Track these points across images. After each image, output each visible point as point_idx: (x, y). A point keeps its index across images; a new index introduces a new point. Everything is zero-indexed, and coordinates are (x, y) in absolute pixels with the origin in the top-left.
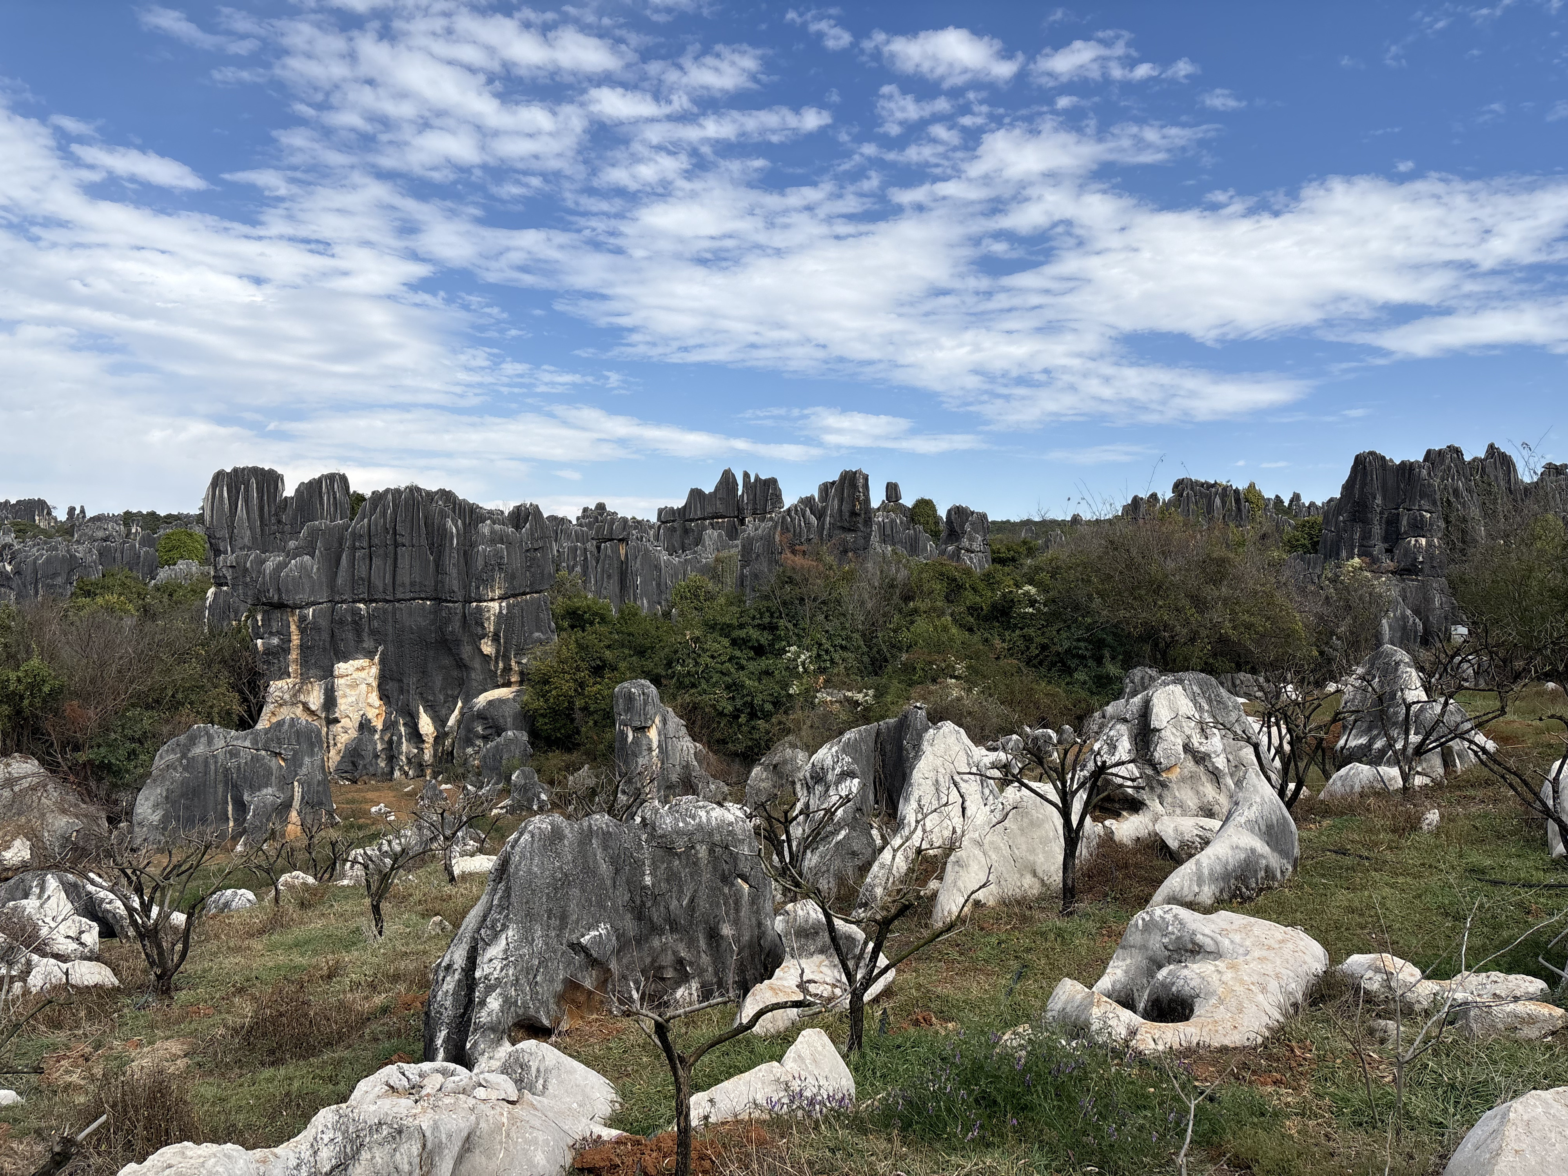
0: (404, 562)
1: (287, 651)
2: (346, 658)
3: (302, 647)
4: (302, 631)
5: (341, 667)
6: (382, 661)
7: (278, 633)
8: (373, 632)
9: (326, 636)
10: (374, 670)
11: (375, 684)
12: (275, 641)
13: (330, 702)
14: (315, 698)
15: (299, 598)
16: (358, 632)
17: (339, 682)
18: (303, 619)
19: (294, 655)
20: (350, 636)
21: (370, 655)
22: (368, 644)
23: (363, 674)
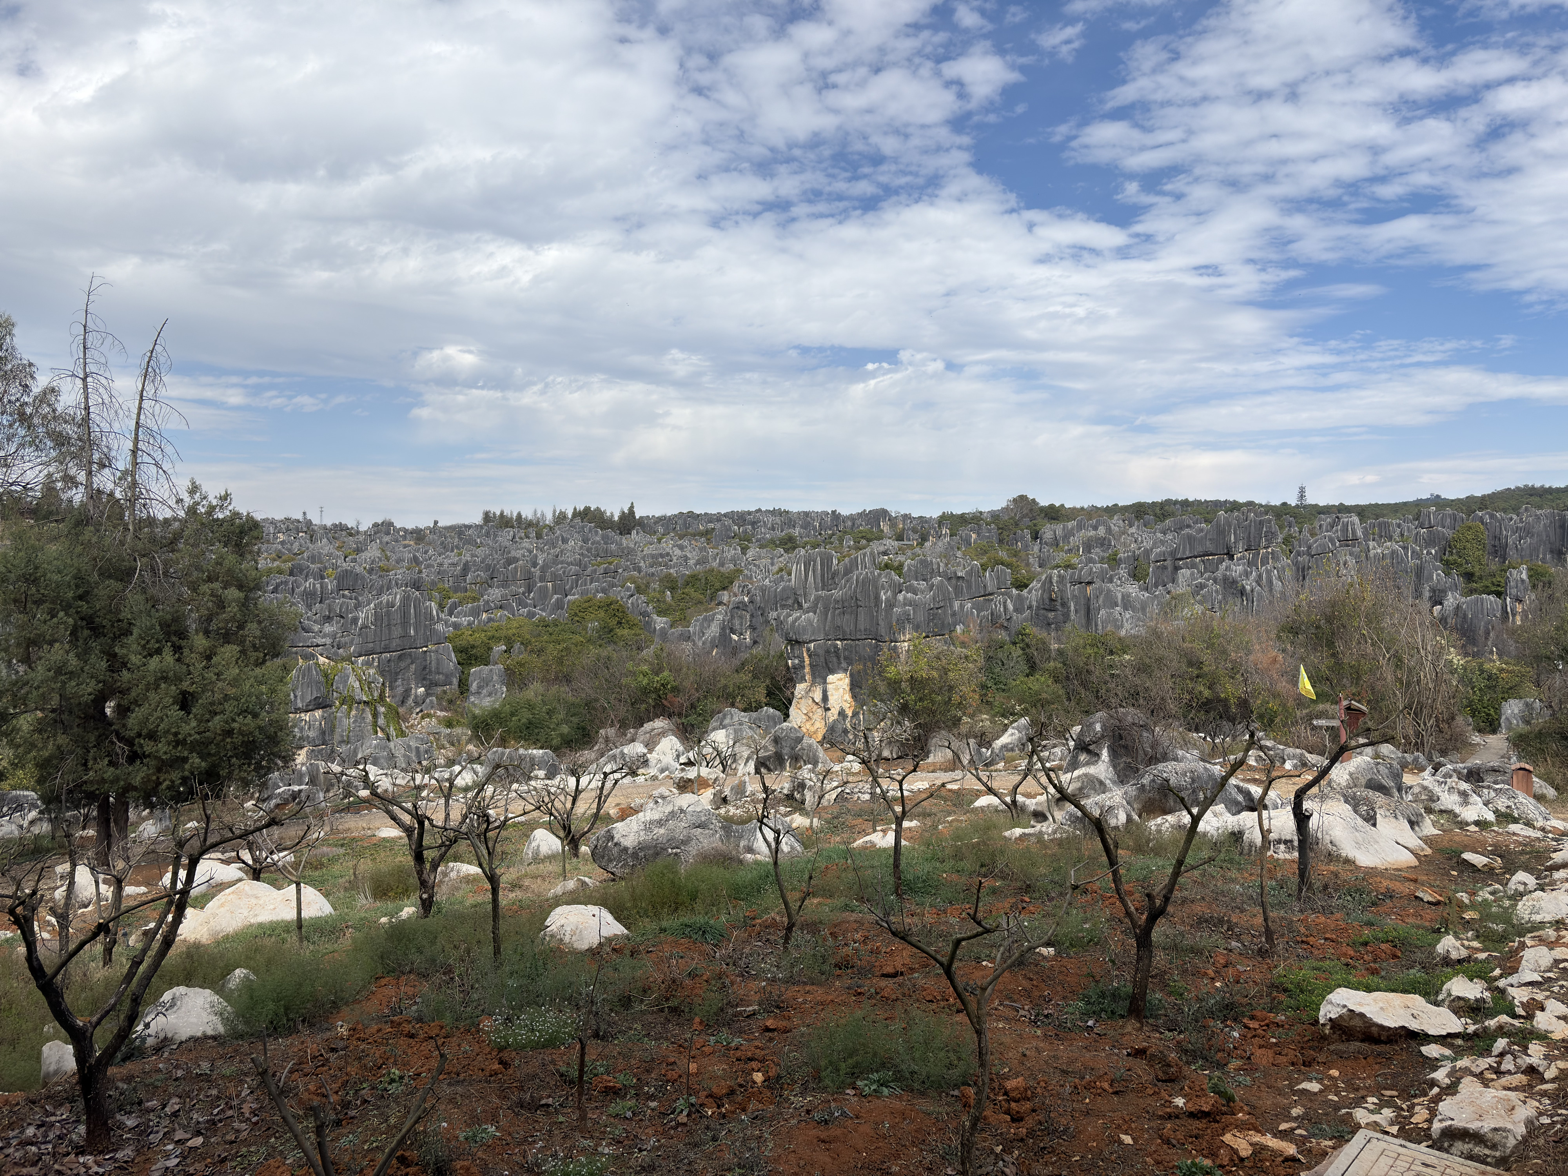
0: (862, 617)
1: (803, 667)
2: (832, 672)
3: (811, 665)
4: (810, 656)
5: (831, 678)
6: (851, 675)
7: (798, 657)
8: (845, 659)
9: (822, 659)
10: (847, 681)
11: (848, 688)
12: (797, 661)
13: (825, 698)
14: (818, 696)
15: (806, 637)
16: (838, 658)
17: (829, 686)
18: (808, 650)
19: (807, 670)
20: (835, 659)
21: (845, 671)
22: (844, 665)
23: (841, 683)
